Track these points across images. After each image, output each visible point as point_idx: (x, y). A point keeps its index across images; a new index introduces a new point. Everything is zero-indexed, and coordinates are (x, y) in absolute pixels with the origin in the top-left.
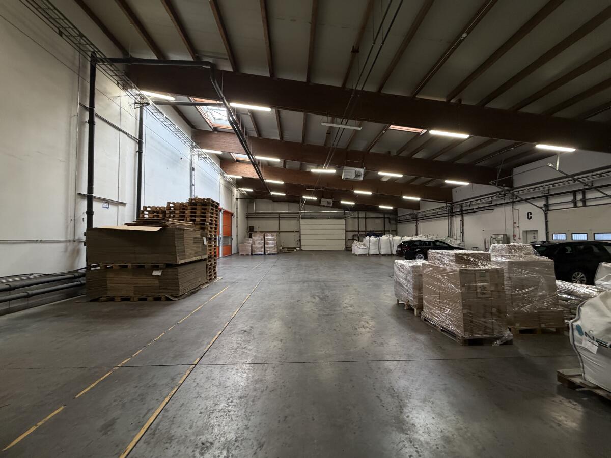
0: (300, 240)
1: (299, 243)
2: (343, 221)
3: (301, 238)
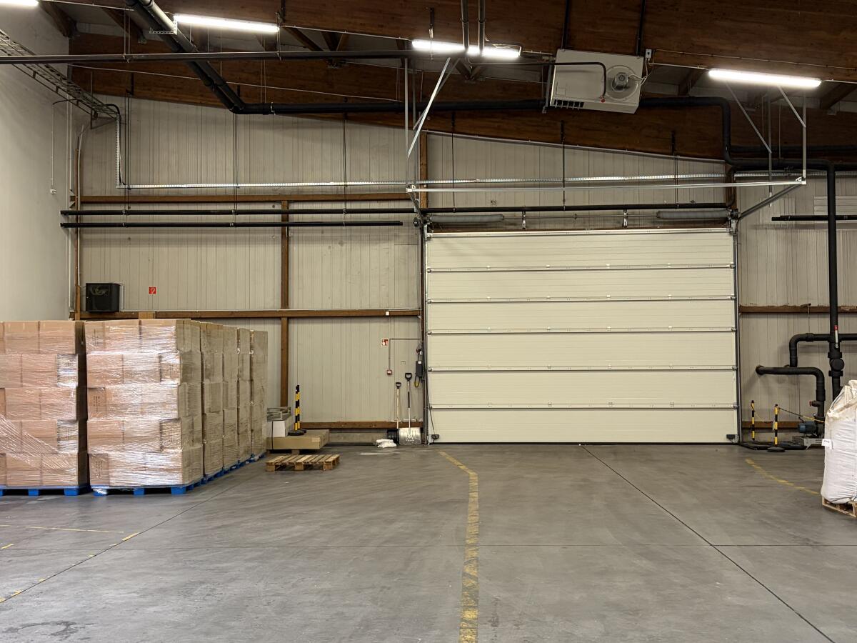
0: (422, 372)
1: (416, 395)
2: (717, 243)
3: (432, 363)
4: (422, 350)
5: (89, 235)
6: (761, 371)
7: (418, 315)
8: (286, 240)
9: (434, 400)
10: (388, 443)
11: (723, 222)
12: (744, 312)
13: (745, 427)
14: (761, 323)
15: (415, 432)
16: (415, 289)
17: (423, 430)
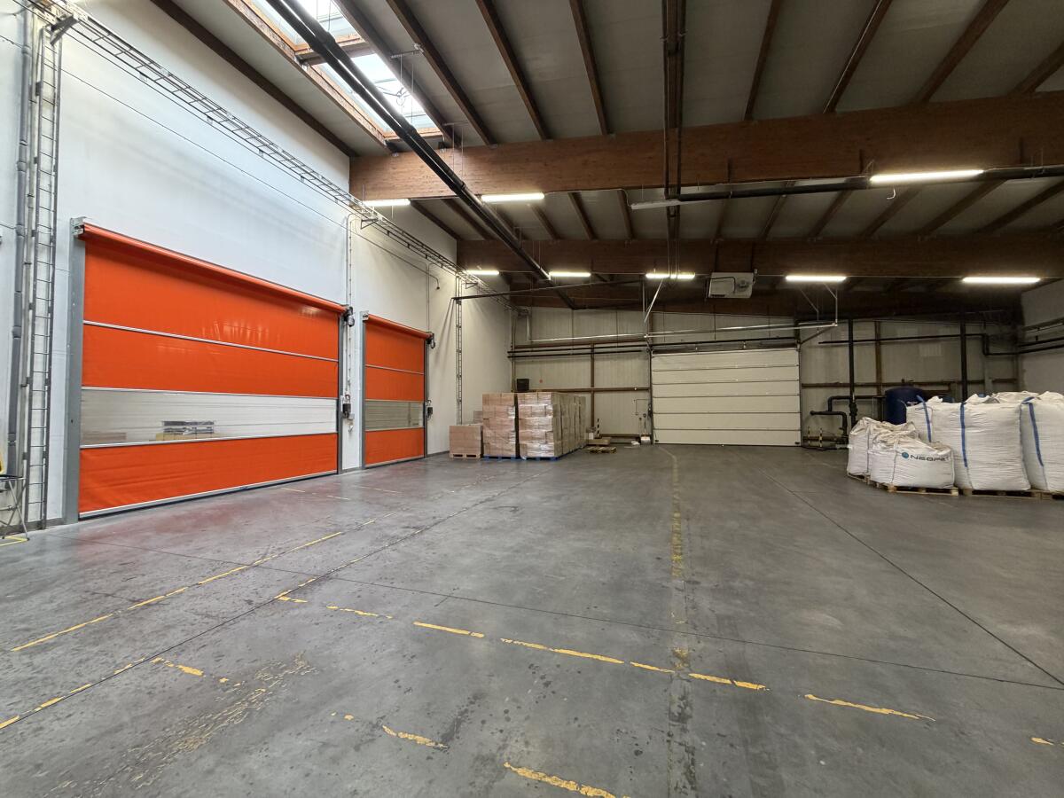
0: (651, 413)
1: (648, 423)
2: (791, 355)
3: (654, 410)
4: (651, 404)
5: (518, 360)
6: (813, 413)
7: (649, 390)
8: (593, 360)
9: (656, 426)
10: (636, 443)
11: (793, 345)
12: (803, 386)
13: (804, 439)
14: (812, 391)
15: (648, 439)
16: (648, 379)
17: (651, 437)
